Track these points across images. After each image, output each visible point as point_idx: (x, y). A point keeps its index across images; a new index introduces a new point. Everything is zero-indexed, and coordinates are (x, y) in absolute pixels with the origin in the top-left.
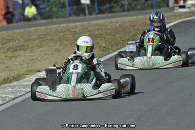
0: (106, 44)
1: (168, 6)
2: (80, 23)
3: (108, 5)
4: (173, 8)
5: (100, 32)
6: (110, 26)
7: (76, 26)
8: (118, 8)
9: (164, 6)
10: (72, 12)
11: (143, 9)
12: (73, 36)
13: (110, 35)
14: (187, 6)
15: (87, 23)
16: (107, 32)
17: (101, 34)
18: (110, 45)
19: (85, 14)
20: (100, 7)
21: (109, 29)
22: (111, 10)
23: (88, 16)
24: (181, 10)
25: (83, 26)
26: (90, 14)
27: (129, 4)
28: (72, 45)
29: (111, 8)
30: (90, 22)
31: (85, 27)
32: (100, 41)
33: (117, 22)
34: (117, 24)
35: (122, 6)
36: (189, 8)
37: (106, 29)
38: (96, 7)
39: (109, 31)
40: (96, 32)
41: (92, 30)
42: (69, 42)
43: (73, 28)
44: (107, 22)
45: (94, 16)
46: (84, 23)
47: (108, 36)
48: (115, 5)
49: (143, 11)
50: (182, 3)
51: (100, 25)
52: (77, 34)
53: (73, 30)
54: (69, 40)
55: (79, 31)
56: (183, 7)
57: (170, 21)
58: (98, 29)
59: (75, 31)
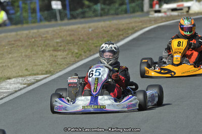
0: (79, 50)
1: (142, 10)
2: (51, 29)
3: (80, 10)
4: (148, 13)
5: (73, 37)
6: (83, 32)
7: (47, 32)
8: (91, 13)
9: (138, 11)
10: (43, 18)
11: (117, 14)
12: (44, 42)
13: (82, 41)
14: (163, 10)
15: (59, 28)
16: (80, 38)
17: (73, 40)
18: (83, 51)
19: (56, 20)
20: (72, 13)
21: (82, 35)
22: (83, 15)
23: (59, 22)
24: (157, 15)
25: (54, 31)
26: (62, 19)
27: (102, 9)
28: (43, 51)
29: (83, 13)
30: (62, 27)
31: (57, 33)
32: (72, 47)
33: (90, 28)
34: (90, 30)
35: (95, 11)
36: (165, 12)
37: (79, 35)
38: (68, 12)
39: (81, 37)
40: (68, 38)
41: (64, 36)
42: (40, 48)
43: (44, 34)
44: (79, 27)
45: (66, 21)
46: (55, 29)
47: (80, 42)
48: (87, 10)
49: (116, 16)
50: (157, 7)
51: (72, 30)
52: (48, 39)
53: (45, 36)
54: (40, 46)
55: (50, 36)
56: (159, 11)
57: (145, 26)
58: (70, 35)
59: (46, 37)
